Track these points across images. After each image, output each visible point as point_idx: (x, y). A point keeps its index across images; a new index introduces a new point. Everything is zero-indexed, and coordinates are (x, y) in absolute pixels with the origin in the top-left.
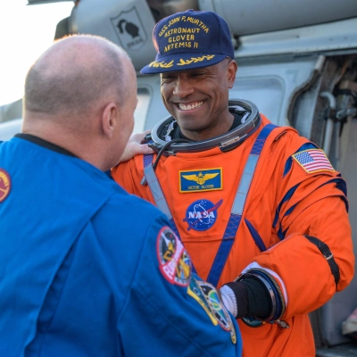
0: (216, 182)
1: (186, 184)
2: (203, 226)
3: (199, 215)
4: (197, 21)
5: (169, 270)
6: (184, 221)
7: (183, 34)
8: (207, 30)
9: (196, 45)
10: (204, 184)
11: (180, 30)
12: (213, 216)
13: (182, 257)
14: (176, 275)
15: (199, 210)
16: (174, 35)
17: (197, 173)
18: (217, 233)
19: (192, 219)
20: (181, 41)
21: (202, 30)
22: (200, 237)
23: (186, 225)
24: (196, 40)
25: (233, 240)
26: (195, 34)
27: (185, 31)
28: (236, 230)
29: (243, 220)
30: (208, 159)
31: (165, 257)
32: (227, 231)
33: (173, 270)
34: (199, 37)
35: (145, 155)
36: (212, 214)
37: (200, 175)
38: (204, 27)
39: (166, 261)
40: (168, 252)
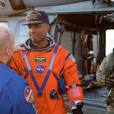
0: (45, 60)
1: (36, 60)
2: (41, 72)
3: (40, 69)
4: (38, 13)
5: (27, 98)
6: (35, 70)
7: (34, 16)
8: (40, 15)
9: (37, 19)
10: (41, 61)
11: (33, 14)
12: (44, 70)
13: (31, 94)
14: (29, 100)
15: (39, 68)
16: (31, 16)
17: (39, 58)
18: (44, 75)
19: (37, 70)
20: (33, 17)
21: (39, 15)
22: (39, 75)
23: (36, 72)
24: (37, 17)
25: (49, 77)
26: (37, 16)
27: (34, 15)
28: (50, 74)
29: (51, 71)
30: (43, 54)
31: (27, 95)
32: (47, 74)
33: (29, 98)
34: (38, 16)
35: (22, 50)
36: (43, 69)
37: (40, 58)
38: (40, 14)
39: (27, 96)
40: (27, 93)
